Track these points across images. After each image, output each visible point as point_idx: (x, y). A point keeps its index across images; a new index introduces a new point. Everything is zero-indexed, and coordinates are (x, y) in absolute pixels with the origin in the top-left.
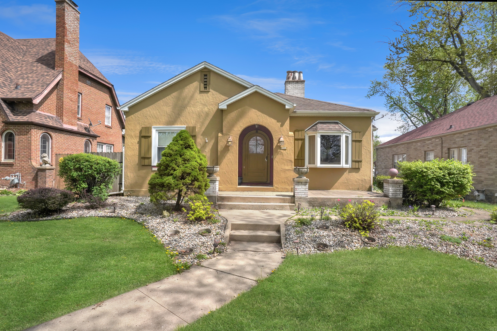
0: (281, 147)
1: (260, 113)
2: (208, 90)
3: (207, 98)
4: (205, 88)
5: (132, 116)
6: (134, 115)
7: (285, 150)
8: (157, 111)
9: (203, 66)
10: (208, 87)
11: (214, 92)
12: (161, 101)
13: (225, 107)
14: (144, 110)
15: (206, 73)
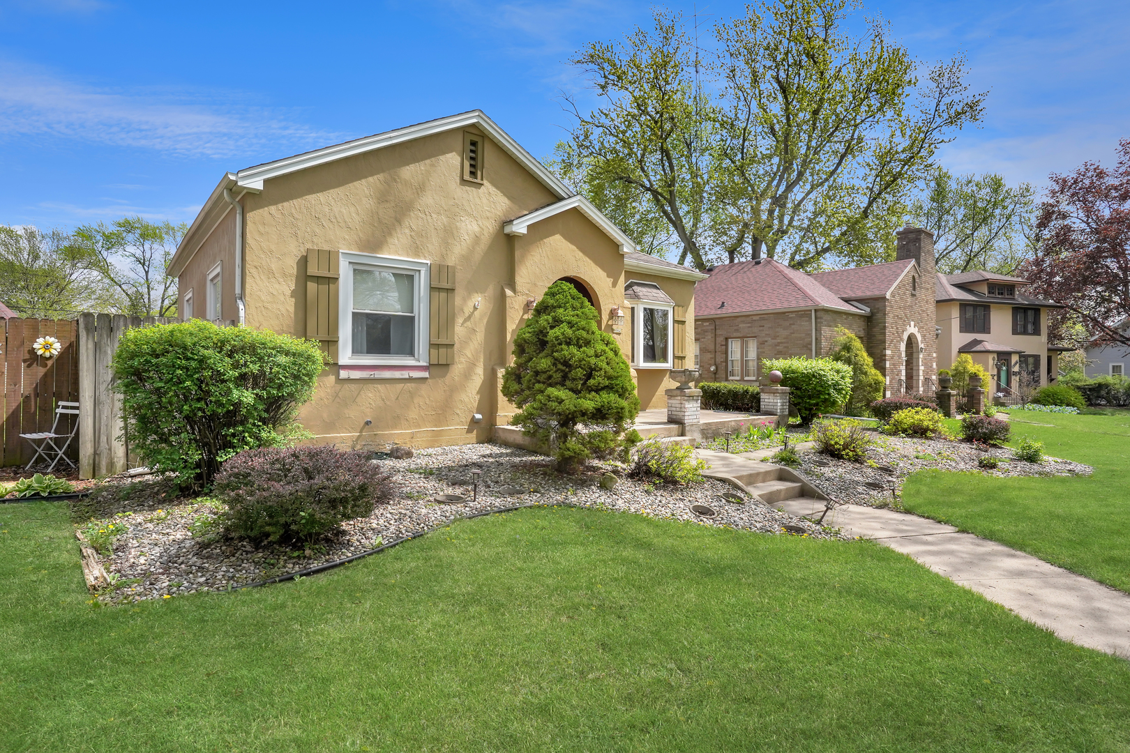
0: (614, 327)
1: (581, 254)
2: (479, 181)
3: (478, 201)
4: (473, 174)
5: (273, 209)
6: (280, 206)
7: (619, 334)
8: (352, 209)
9: (474, 120)
10: (479, 173)
11: (492, 189)
12: (363, 181)
13: (524, 231)
14: (312, 198)
15: (475, 139)
